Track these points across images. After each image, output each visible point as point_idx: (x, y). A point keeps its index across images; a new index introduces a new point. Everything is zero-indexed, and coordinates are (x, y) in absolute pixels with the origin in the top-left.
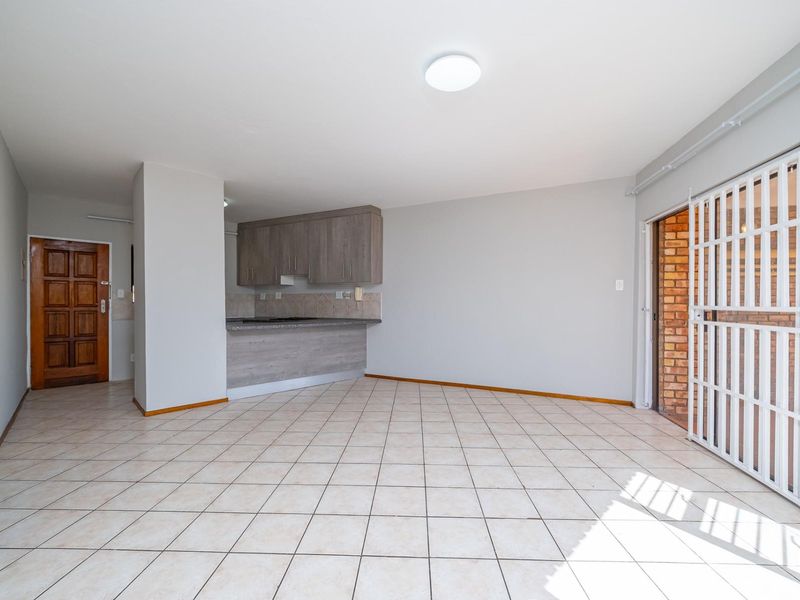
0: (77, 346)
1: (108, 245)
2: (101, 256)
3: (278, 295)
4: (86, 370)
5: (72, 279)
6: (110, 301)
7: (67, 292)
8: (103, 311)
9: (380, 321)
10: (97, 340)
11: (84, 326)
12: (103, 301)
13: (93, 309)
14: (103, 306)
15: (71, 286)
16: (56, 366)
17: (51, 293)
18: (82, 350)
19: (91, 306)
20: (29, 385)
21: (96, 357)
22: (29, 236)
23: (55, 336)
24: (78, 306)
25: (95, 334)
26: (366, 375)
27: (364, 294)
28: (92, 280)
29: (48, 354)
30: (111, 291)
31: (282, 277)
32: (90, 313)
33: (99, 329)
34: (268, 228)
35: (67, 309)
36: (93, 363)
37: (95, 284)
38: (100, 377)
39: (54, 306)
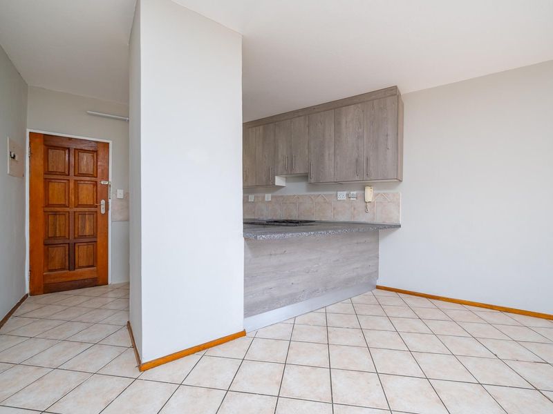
0: (77, 248)
1: (108, 143)
2: (101, 154)
3: (268, 197)
4: (86, 273)
5: (72, 178)
6: (110, 201)
7: (66, 191)
8: (103, 211)
9: (400, 226)
10: (97, 242)
11: (84, 227)
12: (103, 202)
13: (93, 209)
14: (103, 207)
15: (72, 185)
16: (56, 270)
17: (50, 192)
18: (82, 252)
19: (91, 206)
20: (27, 291)
21: (95, 260)
22: (28, 131)
23: (55, 237)
24: (78, 206)
25: (95, 236)
26: (378, 287)
27: (376, 195)
28: (93, 179)
29: (47, 257)
30: (111, 190)
31: (276, 177)
32: (91, 213)
33: (99, 231)
34: (261, 127)
35: (67, 209)
36: (93, 266)
37: (96, 184)
38: (99, 281)
39: (53, 206)
